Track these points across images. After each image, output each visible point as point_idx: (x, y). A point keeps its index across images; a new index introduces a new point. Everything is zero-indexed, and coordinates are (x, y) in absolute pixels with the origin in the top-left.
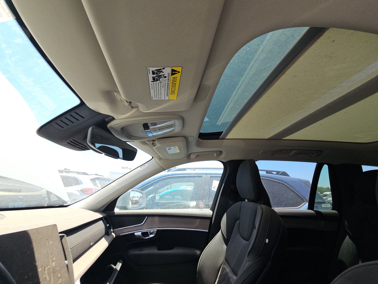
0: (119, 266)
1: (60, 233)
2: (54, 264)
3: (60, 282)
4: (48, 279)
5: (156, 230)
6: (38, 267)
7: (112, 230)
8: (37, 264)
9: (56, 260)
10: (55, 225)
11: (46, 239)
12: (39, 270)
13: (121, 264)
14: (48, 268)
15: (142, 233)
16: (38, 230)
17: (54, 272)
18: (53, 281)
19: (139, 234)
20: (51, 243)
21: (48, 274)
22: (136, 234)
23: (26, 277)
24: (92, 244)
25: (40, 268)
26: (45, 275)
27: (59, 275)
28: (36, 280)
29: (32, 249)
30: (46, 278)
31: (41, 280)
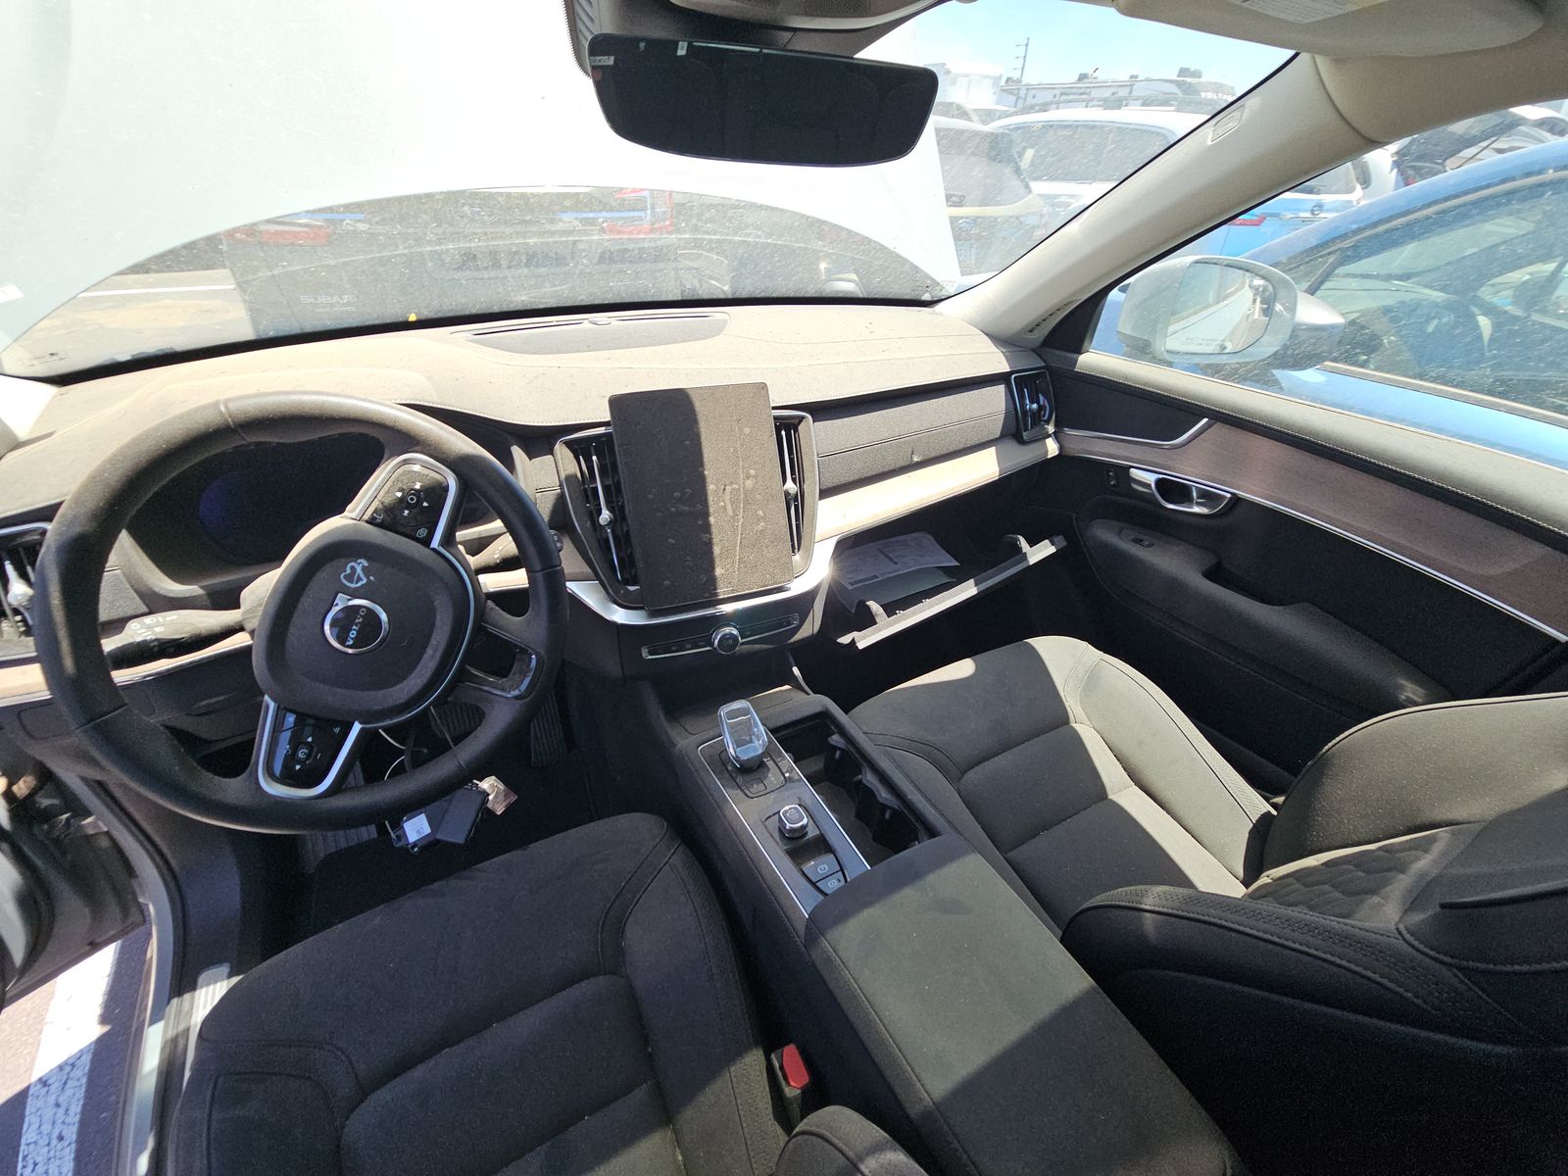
0: (1039, 552)
1: (774, 408)
2: (749, 483)
3: (760, 528)
4: (730, 512)
5: (1229, 495)
6: (708, 480)
7: (1051, 429)
8: (706, 473)
9: (755, 477)
10: (763, 387)
11: (734, 419)
12: (711, 487)
13: (1052, 550)
14: (733, 489)
15: (1159, 482)
16: (712, 391)
17: (746, 502)
18: (741, 521)
19: (1151, 478)
20: (747, 430)
21: (732, 503)
22: (1135, 473)
23: (677, 494)
24: (916, 459)
25: (713, 483)
26: (724, 501)
27: (761, 513)
28: (699, 507)
29: (698, 436)
30: (724, 507)
31: (711, 510)
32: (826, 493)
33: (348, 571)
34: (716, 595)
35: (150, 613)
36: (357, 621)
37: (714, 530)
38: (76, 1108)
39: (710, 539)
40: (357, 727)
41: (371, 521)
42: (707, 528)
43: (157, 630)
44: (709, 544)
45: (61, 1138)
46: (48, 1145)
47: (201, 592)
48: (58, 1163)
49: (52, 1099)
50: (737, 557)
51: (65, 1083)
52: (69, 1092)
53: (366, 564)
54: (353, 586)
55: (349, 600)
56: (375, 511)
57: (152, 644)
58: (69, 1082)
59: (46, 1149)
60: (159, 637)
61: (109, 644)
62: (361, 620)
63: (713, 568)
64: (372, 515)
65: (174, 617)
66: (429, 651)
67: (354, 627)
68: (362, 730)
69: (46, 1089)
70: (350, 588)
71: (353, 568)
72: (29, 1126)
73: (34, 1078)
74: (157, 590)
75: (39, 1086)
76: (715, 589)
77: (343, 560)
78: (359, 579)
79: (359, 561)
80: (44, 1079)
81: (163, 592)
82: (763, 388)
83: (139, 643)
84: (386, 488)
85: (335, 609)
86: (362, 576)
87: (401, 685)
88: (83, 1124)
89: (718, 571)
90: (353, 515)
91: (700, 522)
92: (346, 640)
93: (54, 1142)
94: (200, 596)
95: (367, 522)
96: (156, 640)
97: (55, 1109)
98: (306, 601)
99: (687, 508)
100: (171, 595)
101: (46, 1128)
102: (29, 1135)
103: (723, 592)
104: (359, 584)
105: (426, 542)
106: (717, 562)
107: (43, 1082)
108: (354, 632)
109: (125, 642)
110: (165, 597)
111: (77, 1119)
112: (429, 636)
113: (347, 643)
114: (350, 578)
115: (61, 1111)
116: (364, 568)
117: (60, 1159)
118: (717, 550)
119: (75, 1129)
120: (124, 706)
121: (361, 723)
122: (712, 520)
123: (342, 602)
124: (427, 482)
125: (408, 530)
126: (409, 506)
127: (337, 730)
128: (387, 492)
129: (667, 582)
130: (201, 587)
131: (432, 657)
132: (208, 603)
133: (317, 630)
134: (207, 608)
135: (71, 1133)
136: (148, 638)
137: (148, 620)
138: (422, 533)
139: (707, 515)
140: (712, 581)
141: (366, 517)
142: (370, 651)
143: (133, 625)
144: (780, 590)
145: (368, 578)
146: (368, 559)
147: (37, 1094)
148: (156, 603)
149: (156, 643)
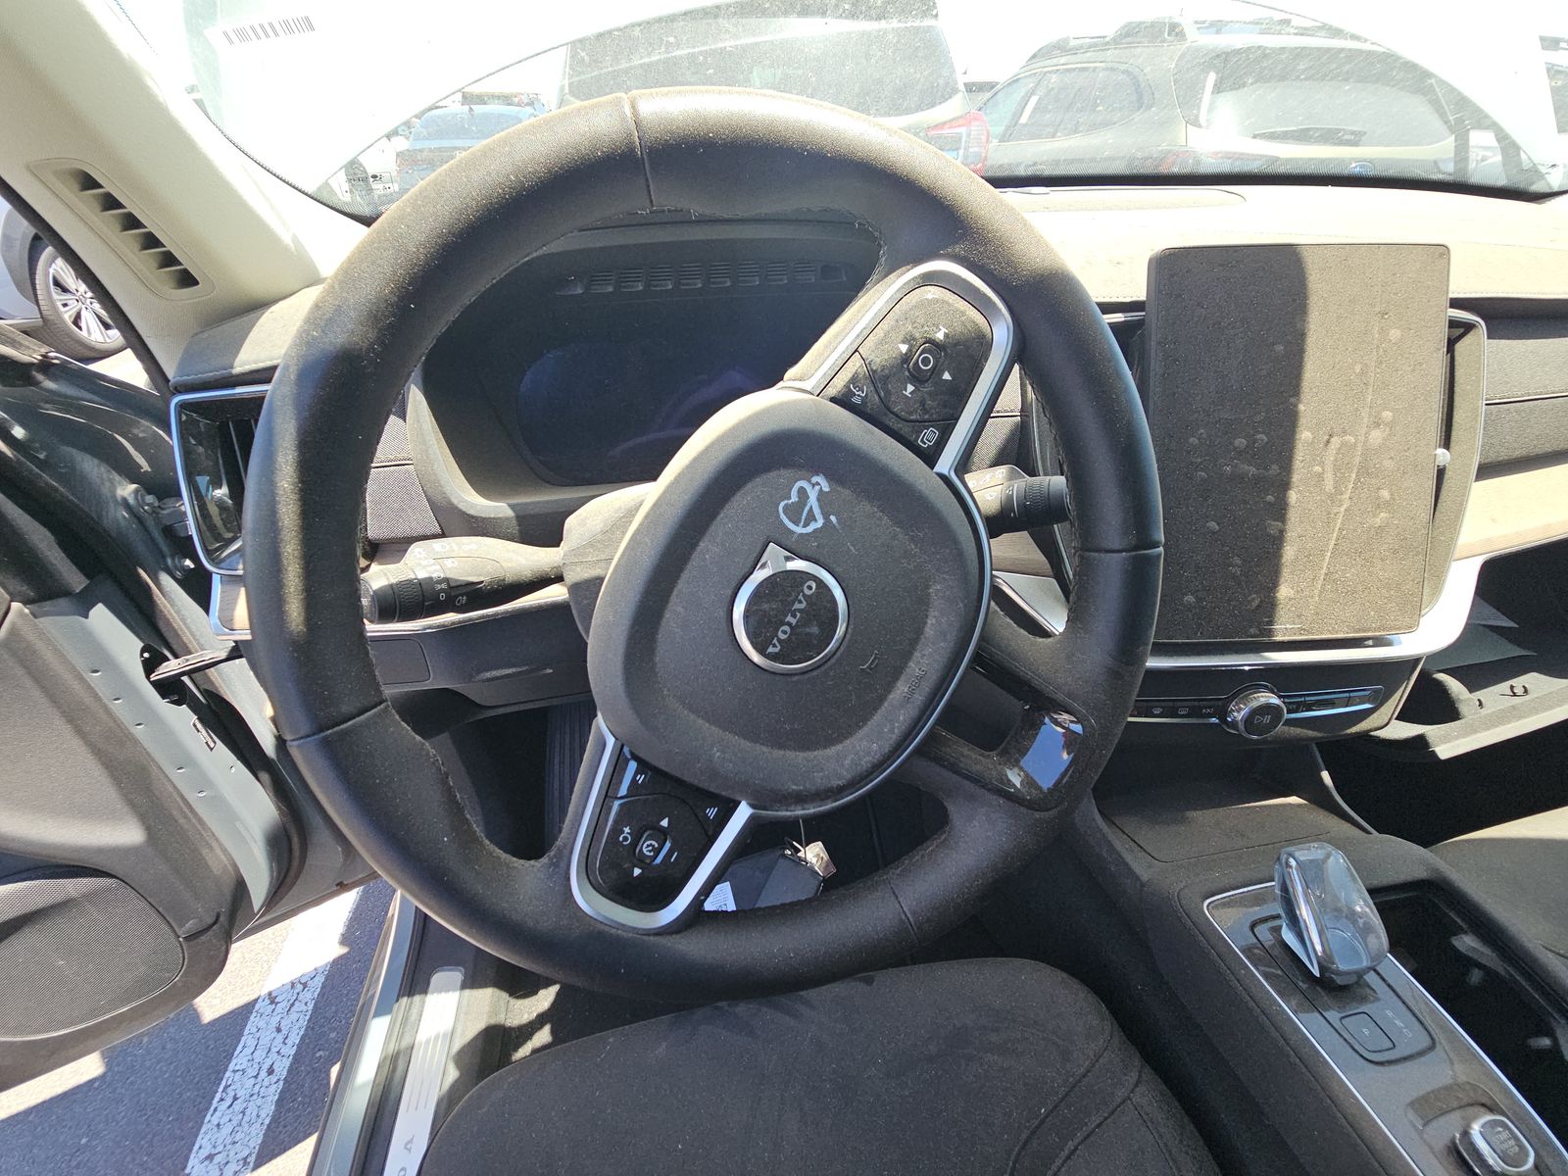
1: (1456, 303)
2: (1376, 436)
3: (1377, 522)
4: (1329, 484)
6: (1303, 421)
8: (1301, 407)
9: (1391, 425)
10: (1441, 252)
11: (1377, 309)
12: (1304, 435)
14: (1343, 444)
16: (1347, 253)
17: (1364, 471)
18: (1346, 504)
20: (1395, 334)
21: (1337, 469)
23: (1241, 442)
25: (1309, 429)
26: (1322, 464)
27: (1385, 494)
28: (1275, 469)
29: (1301, 336)
30: (1320, 476)
31: (1296, 478)
32: (1487, 471)
33: (794, 498)
34: (1270, 633)
35: (443, 535)
36: (797, 606)
37: (1293, 516)
38: (295, 1038)
39: (1282, 532)
40: (743, 813)
41: (843, 401)
42: (1280, 510)
43: (449, 563)
44: (1278, 541)
45: (271, 1071)
46: (256, 1077)
47: (510, 513)
48: (259, 1101)
49: (274, 1021)
50: (1324, 571)
51: (293, 1005)
52: (294, 1016)
53: (826, 489)
54: (799, 530)
55: (788, 559)
56: (854, 380)
57: (439, 587)
58: (297, 1004)
59: (253, 1081)
60: (450, 575)
61: (378, 577)
62: (803, 606)
63: (1274, 585)
64: (847, 386)
65: (474, 546)
66: (901, 688)
67: (789, 618)
68: (752, 819)
69: (273, 1006)
70: (793, 533)
71: (802, 492)
72: (244, 1047)
73: (264, 992)
74: (455, 501)
75: (267, 1001)
76: (1271, 623)
77: (786, 473)
78: (811, 517)
79: (814, 479)
80: (273, 995)
81: (462, 506)
82: (1441, 255)
83: (420, 583)
84: (879, 332)
85: (759, 576)
86: (817, 511)
87: (839, 747)
88: (297, 1059)
89: (1284, 592)
90: (808, 385)
91: (1270, 498)
92: (769, 642)
93: (263, 1074)
94: (507, 519)
95: (833, 400)
96: (446, 580)
97: (275, 1034)
98: (708, 549)
99: (1253, 470)
100: (472, 512)
101: (259, 1055)
102: (239, 1061)
103: (1283, 631)
104: (809, 529)
105: (930, 457)
106: (1286, 573)
107: (272, 998)
108: (786, 628)
109: (403, 578)
110: (464, 513)
111: (293, 1052)
112: (907, 655)
113: (771, 649)
114: (794, 513)
115: (280, 1037)
116: (821, 495)
117: (263, 1097)
118: (1289, 552)
119: (287, 1063)
120: (381, 703)
121: (752, 806)
122: (1293, 496)
123: (775, 561)
124: (959, 329)
125: (905, 429)
126: (917, 378)
127: (712, 812)
128: (881, 342)
129: (1190, 598)
130: (512, 506)
131: (907, 699)
132: (515, 530)
133: (722, 613)
134: (512, 539)
135: (282, 1067)
136: (435, 575)
137: (439, 545)
138: (928, 437)
139: (1284, 485)
140: (1268, 608)
141: (832, 391)
142: (803, 672)
143: (416, 550)
144: (1379, 642)
145: (826, 517)
146: (830, 477)
147: (261, 1011)
148: (453, 523)
149: (444, 586)
